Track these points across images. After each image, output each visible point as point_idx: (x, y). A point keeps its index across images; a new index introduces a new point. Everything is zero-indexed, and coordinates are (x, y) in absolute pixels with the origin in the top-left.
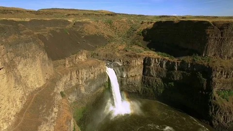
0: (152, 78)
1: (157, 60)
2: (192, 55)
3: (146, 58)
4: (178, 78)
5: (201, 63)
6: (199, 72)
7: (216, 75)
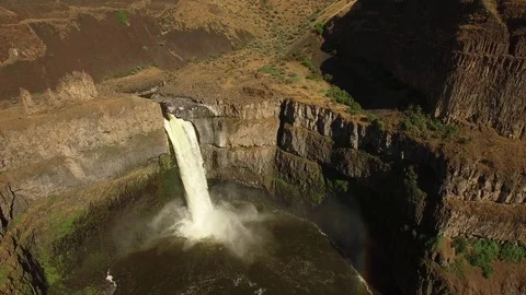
0: (296, 158)
1: (309, 111)
2: (406, 107)
3: (285, 101)
4: (359, 173)
5: (419, 140)
6: (411, 168)
7: (456, 187)
